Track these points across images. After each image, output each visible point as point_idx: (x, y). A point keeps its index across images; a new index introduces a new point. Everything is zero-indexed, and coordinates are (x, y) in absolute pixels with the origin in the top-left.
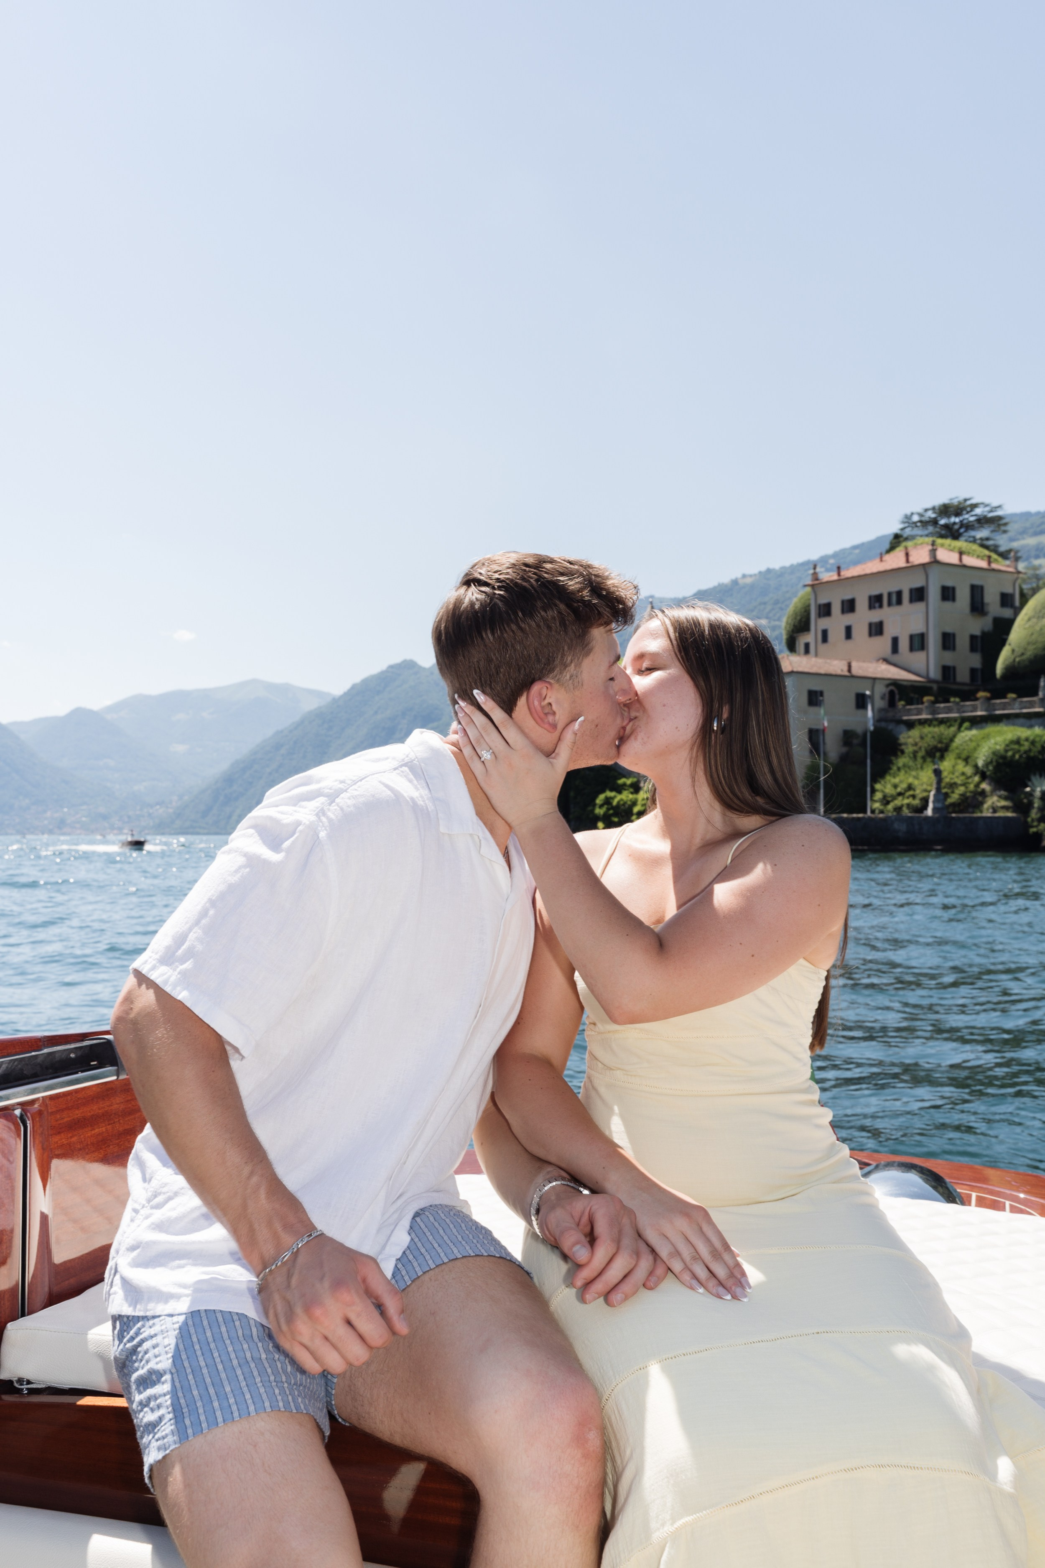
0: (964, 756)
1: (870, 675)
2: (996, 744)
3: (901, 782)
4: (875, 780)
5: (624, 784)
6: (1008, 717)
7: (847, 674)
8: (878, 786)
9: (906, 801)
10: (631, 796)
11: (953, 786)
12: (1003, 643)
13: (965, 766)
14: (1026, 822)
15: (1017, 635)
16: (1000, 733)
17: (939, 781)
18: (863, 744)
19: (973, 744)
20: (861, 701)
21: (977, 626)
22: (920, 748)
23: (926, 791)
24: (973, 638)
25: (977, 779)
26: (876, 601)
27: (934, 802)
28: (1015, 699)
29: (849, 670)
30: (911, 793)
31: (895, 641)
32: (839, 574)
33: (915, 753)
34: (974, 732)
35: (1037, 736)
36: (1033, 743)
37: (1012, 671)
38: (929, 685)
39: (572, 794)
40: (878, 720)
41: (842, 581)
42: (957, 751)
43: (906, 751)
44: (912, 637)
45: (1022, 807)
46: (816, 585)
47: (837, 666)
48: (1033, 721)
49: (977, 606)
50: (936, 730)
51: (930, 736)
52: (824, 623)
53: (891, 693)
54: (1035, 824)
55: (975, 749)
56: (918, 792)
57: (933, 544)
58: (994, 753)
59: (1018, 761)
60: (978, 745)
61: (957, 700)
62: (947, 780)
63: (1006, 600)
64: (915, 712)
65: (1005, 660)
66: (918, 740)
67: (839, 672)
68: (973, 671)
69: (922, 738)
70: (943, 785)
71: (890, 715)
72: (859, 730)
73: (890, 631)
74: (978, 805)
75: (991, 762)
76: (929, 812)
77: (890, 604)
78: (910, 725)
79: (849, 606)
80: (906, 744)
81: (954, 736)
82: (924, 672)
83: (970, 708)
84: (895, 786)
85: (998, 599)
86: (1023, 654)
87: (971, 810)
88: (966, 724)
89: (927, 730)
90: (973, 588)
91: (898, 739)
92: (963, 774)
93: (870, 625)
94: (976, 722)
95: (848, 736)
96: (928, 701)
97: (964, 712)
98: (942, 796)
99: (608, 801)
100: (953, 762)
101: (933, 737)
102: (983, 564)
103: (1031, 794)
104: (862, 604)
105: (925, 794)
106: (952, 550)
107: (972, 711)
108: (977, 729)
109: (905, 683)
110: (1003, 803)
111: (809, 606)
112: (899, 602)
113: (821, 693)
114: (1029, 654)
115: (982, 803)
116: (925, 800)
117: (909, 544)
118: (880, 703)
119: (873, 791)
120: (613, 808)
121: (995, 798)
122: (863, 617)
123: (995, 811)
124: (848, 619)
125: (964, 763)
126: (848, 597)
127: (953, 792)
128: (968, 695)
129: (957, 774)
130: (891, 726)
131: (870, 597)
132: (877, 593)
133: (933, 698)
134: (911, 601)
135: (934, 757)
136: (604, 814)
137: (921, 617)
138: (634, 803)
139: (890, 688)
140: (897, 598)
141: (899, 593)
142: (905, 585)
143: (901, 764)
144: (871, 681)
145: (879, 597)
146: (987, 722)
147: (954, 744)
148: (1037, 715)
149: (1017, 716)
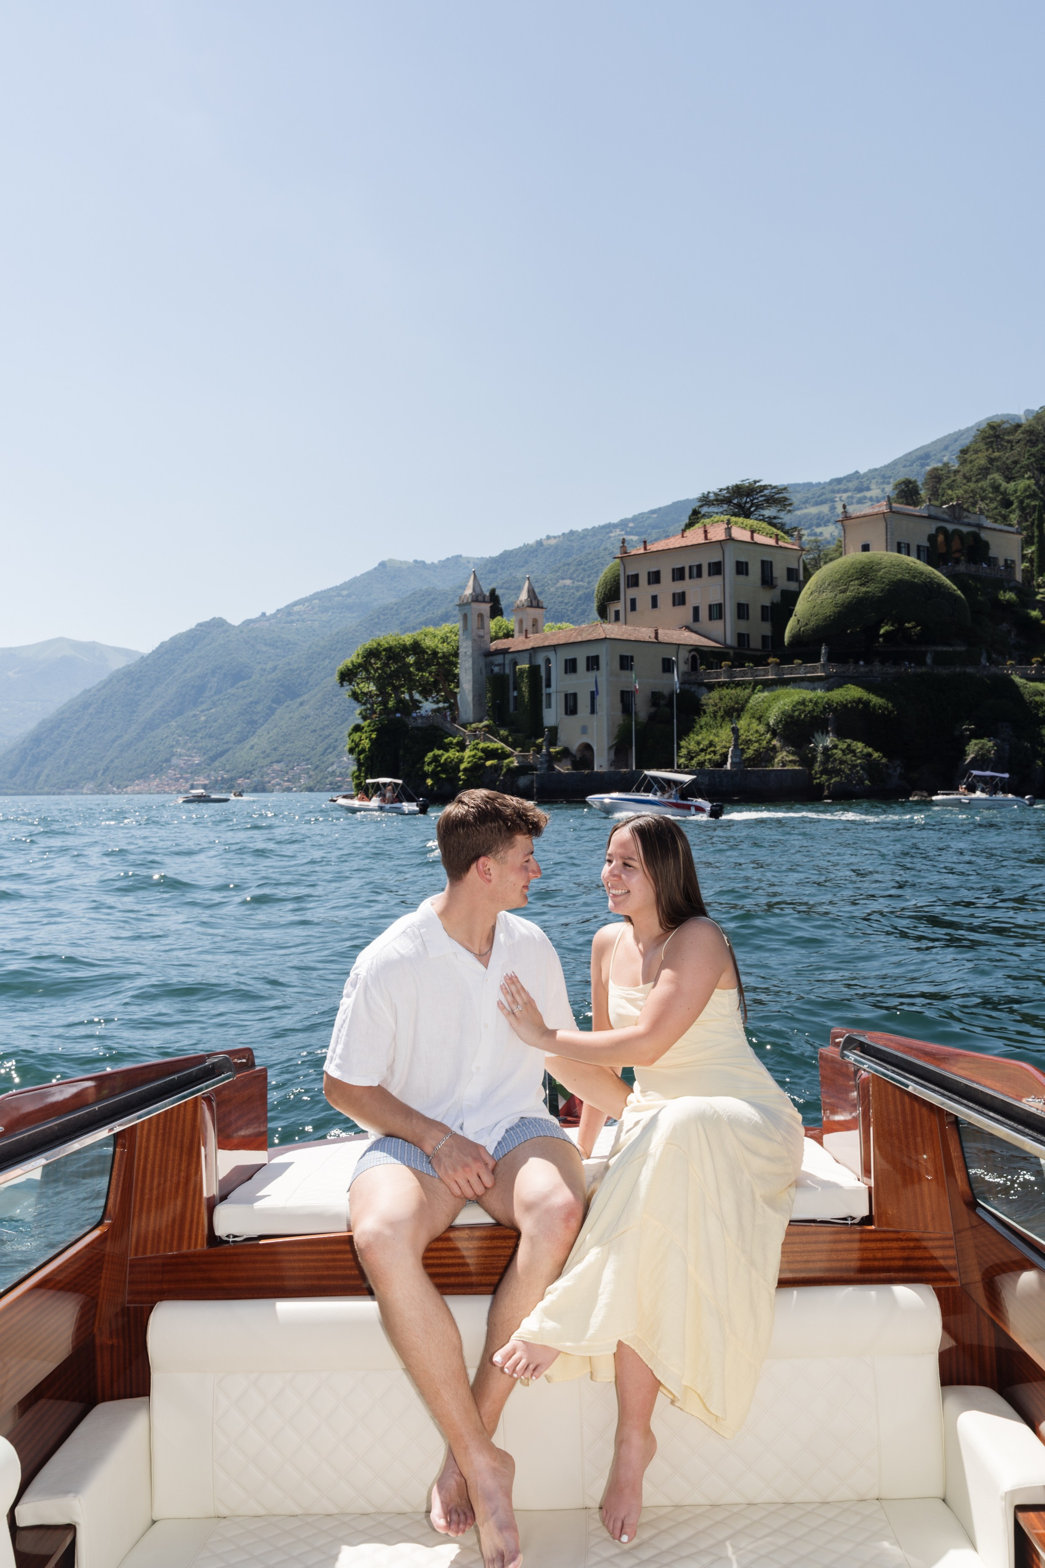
0: (757, 716)
1: (675, 642)
2: (785, 704)
3: (703, 739)
4: (680, 738)
5: (451, 743)
6: (795, 680)
7: (655, 640)
8: (683, 743)
9: (708, 757)
10: (457, 754)
11: (748, 742)
12: (790, 613)
13: (758, 725)
14: (810, 774)
15: (802, 606)
16: (788, 695)
17: (737, 738)
18: (670, 704)
19: (766, 705)
20: (668, 666)
21: (767, 598)
22: (720, 708)
23: (725, 747)
24: (764, 608)
25: (769, 736)
26: (679, 574)
27: (732, 757)
28: (800, 664)
29: (656, 637)
30: (712, 749)
31: (696, 610)
32: (645, 549)
33: (715, 712)
34: (766, 694)
35: (820, 697)
36: (816, 704)
37: (797, 639)
38: (726, 650)
39: (401, 752)
40: (682, 683)
41: (648, 554)
42: (751, 711)
43: (707, 711)
44: (710, 607)
45: (807, 761)
46: (625, 557)
47: (645, 633)
48: (816, 684)
49: (767, 580)
50: (733, 691)
51: (727, 697)
52: (632, 593)
53: (694, 658)
54: (818, 776)
55: (767, 709)
56: (718, 748)
57: (729, 522)
58: (783, 713)
59: (803, 720)
60: (770, 706)
61: (751, 665)
62: (744, 737)
63: (792, 574)
64: (715, 675)
65: (792, 629)
66: (717, 701)
67: (647, 639)
68: (764, 638)
69: (721, 699)
70: (740, 741)
71: (693, 678)
72: (666, 692)
73: (692, 600)
74: (770, 760)
75: (781, 720)
76: (728, 766)
77: (691, 577)
78: (711, 687)
79: (655, 578)
80: (707, 705)
81: (749, 698)
82: (722, 639)
83: (762, 673)
84: (698, 743)
85: (785, 573)
86: (807, 624)
87: (763, 764)
88: (759, 687)
89: (725, 691)
90: (763, 563)
91: (700, 700)
92: (757, 731)
93: (674, 595)
94: (767, 685)
95: (656, 698)
96: (726, 665)
97: (757, 676)
98: (739, 751)
99: (436, 759)
100: (748, 720)
101: (731, 698)
102: (772, 542)
103: (814, 750)
104: (666, 576)
105: (724, 750)
106: (744, 528)
107: (763, 676)
108: (768, 691)
109: (706, 649)
110: (791, 758)
111: (619, 576)
112: (699, 575)
113: (632, 658)
114: (812, 624)
115: (773, 758)
116: (725, 756)
117: (707, 521)
118: (684, 667)
119: (679, 747)
120: (440, 765)
121: (785, 753)
122: (667, 588)
123: (784, 765)
124: (654, 589)
125: (757, 722)
126: (654, 569)
127: (748, 748)
128: (760, 661)
129: (751, 732)
130: (694, 688)
131: (673, 570)
132: (680, 566)
133: (730, 663)
134: (710, 575)
135: (732, 716)
136: (433, 771)
137: (718, 589)
138: (461, 761)
139: (693, 653)
140: (697, 572)
141: (699, 567)
142: (705, 559)
143: (703, 723)
144: (675, 647)
145: (682, 570)
146: (777, 685)
147: (749, 705)
148: (819, 679)
149: (802, 679)
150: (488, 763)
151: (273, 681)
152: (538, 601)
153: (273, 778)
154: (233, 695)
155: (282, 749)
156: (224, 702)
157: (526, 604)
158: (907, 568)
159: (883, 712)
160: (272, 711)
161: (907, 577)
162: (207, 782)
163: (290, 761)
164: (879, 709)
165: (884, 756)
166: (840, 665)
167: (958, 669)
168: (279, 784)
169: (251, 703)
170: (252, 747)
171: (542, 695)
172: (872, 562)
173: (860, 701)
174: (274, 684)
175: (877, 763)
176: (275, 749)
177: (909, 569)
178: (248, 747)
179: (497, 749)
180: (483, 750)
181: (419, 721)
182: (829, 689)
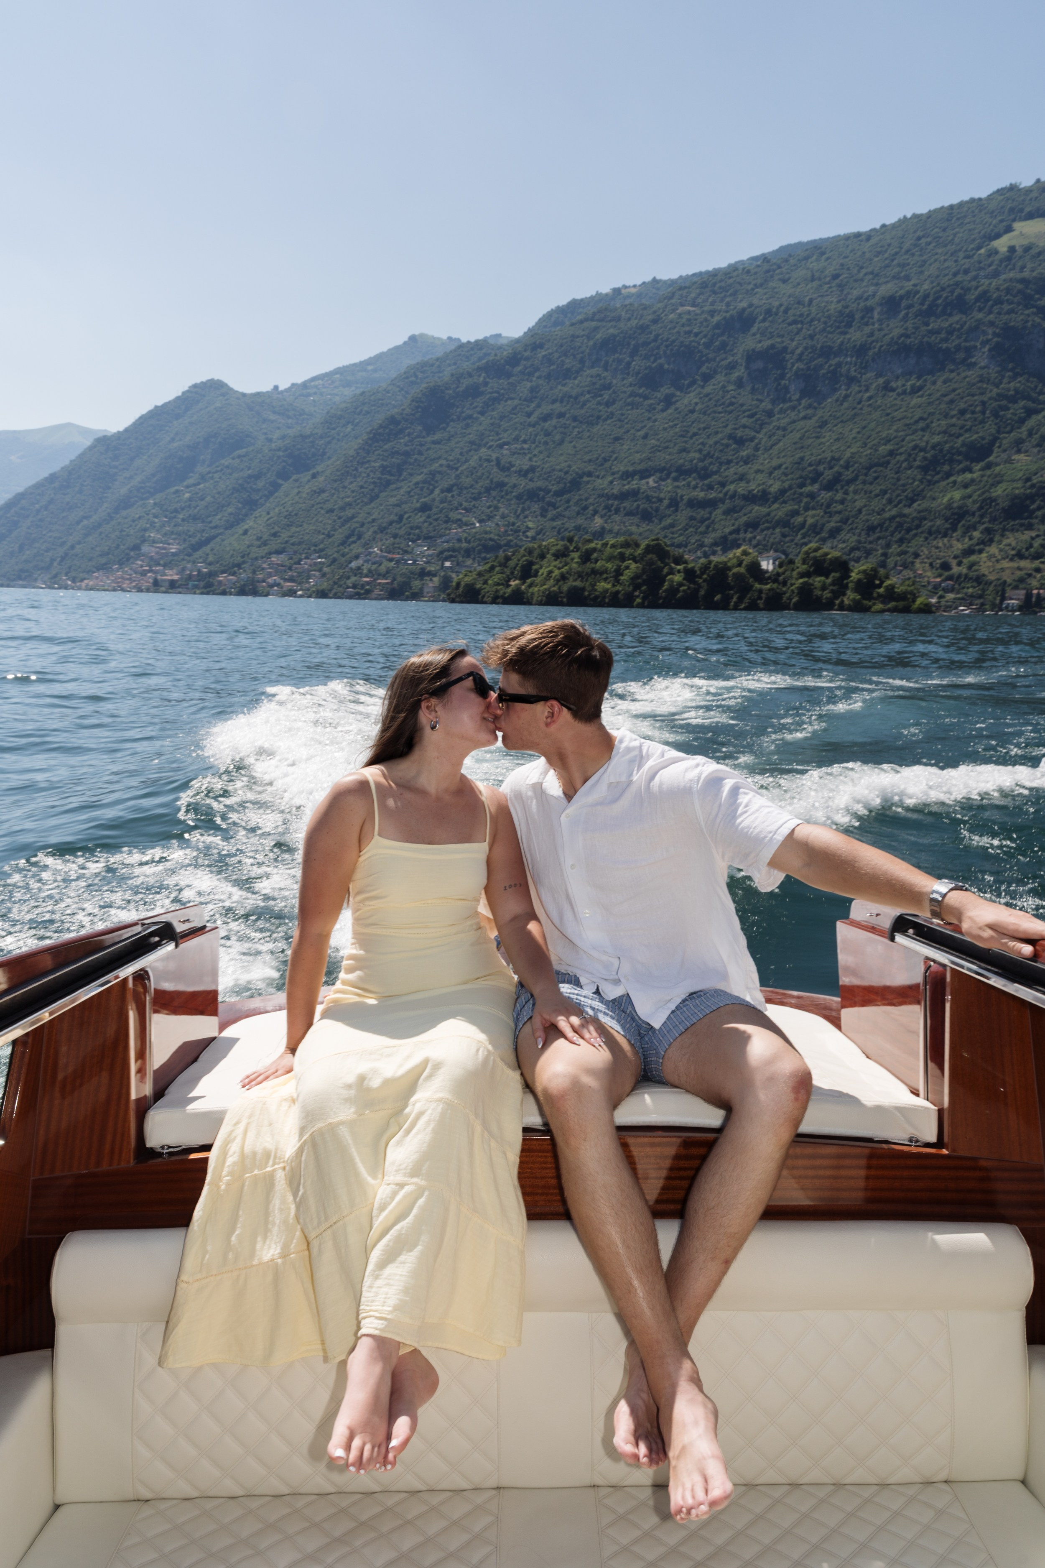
151: (279, 450)
153: (270, 575)
154: (227, 467)
155: (285, 535)
156: (216, 475)
160: (276, 487)
162: (176, 577)
163: (295, 552)
168: (278, 585)
169: (250, 477)
170: (245, 532)
174: (281, 453)
176: (275, 535)
178: (241, 532)
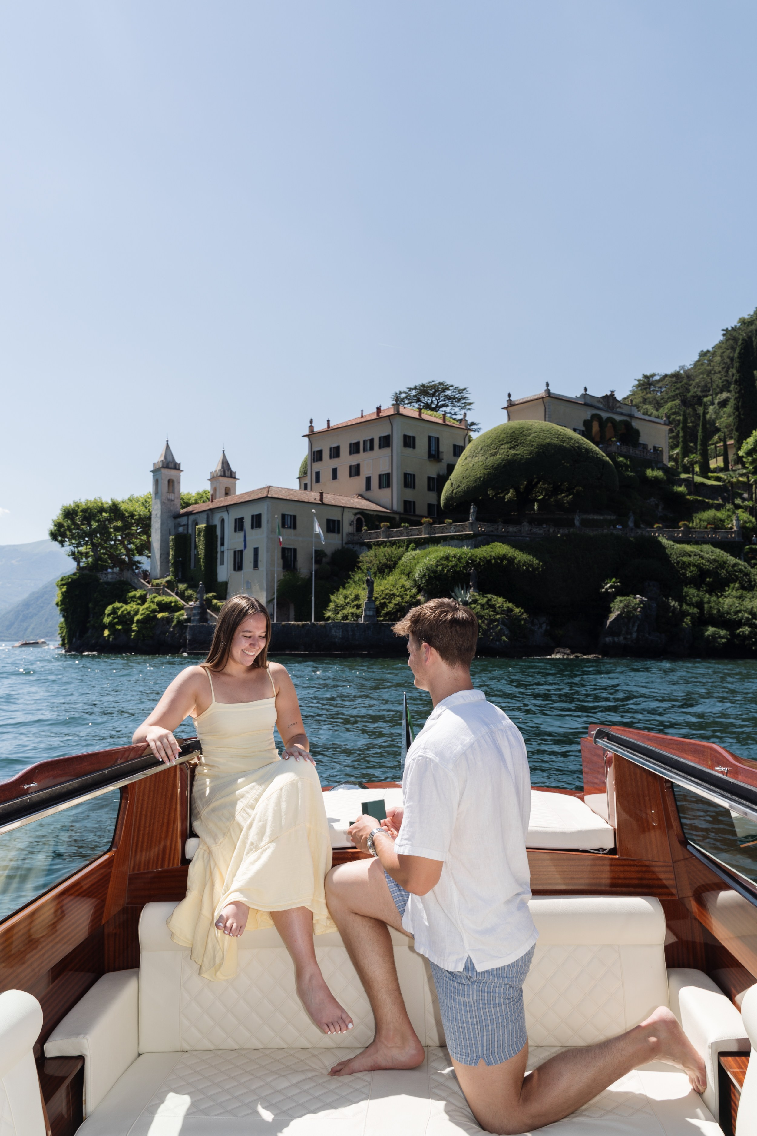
0: (406, 572)
1: (341, 505)
2: (430, 561)
3: (351, 593)
6: (445, 539)
7: (319, 502)
13: (406, 581)
15: (456, 472)
16: (435, 552)
19: (415, 561)
20: (332, 526)
21: (434, 471)
22: (373, 566)
24: (430, 480)
25: (413, 590)
26: (355, 448)
28: (451, 525)
29: (321, 499)
31: (368, 480)
32: (329, 427)
33: (368, 569)
34: (418, 551)
35: (464, 553)
36: (459, 559)
38: (390, 514)
41: (329, 432)
42: (402, 568)
44: (380, 476)
46: (313, 435)
48: (465, 542)
49: (433, 454)
50: (389, 550)
51: (382, 555)
52: (317, 466)
53: (359, 520)
55: (415, 566)
58: (428, 568)
59: (445, 574)
60: (418, 563)
61: (407, 525)
64: (375, 536)
65: (447, 491)
66: (372, 558)
67: (312, 500)
68: (430, 506)
69: (376, 556)
71: (356, 538)
72: (328, 550)
73: (365, 471)
75: (424, 575)
77: (364, 450)
78: (369, 546)
79: (335, 452)
80: (362, 562)
81: (402, 556)
83: (416, 532)
84: (346, 597)
88: (412, 545)
89: (381, 550)
90: (431, 438)
93: (351, 467)
94: (420, 544)
95: (319, 556)
96: (384, 526)
97: (411, 535)
99: (115, 611)
100: (397, 576)
101: (385, 556)
102: (439, 420)
104: (344, 450)
107: (418, 535)
108: (420, 549)
109: (370, 512)
112: (372, 448)
113: (294, 517)
118: (347, 528)
122: (345, 461)
124: (335, 463)
125: (406, 578)
126: (335, 445)
129: (397, 587)
130: (354, 548)
131: (350, 445)
132: (355, 441)
133: (388, 524)
134: (380, 447)
135: (384, 572)
136: (110, 623)
137: (388, 460)
138: (136, 613)
139: (358, 516)
140: (370, 445)
141: (372, 441)
142: (377, 433)
143: (356, 579)
144: (340, 509)
145: (357, 444)
146: (429, 544)
147: (401, 562)
148: (467, 537)
149: (452, 538)
150: (160, 616)
152: (231, 472)
157: (219, 474)
158: (556, 434)
159: (527, 568)
161: (555, 441)
164: (524, 565)
165: (525, 611)
166: (489, 524)
167: (605, 531)
171: (217, 552)
172: (523, 428)
173: (504, 557)
175: (518, 618)
177: (558, 435)
179: (171, 602)
180: (159, 604)
181: (110, 576)
182: (477, 546)
